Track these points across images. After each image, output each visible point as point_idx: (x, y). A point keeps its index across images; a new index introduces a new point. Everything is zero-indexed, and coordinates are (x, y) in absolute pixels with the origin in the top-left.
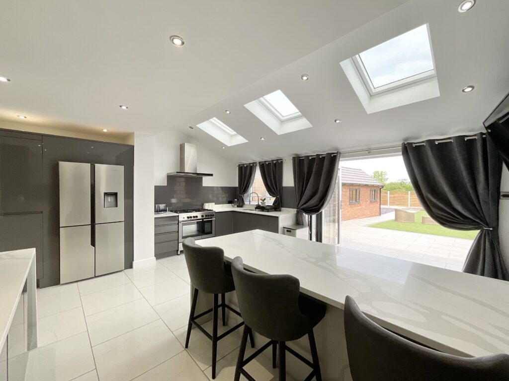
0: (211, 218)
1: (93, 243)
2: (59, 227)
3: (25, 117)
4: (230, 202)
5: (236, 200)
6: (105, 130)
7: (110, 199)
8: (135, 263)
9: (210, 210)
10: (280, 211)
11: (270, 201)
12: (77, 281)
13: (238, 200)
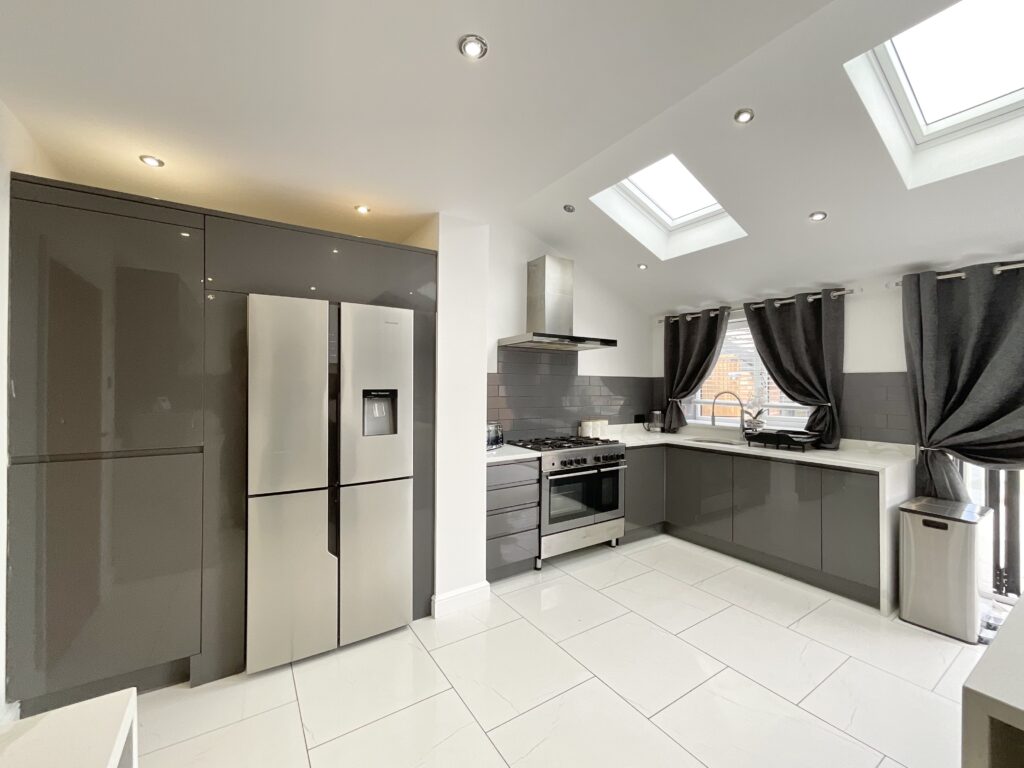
0: (617, 465)
1: (335, 547)
2: (247, 497)
3: (161, 164)
4: (639, 419)
5: (658, 413)
6: (363, 210)
7: (378, 409)
8: (439, 599)
9: (606, 442)
10: (836, 448)
11: (794, 417)
12: (291, 664)
13: (664, 412)
